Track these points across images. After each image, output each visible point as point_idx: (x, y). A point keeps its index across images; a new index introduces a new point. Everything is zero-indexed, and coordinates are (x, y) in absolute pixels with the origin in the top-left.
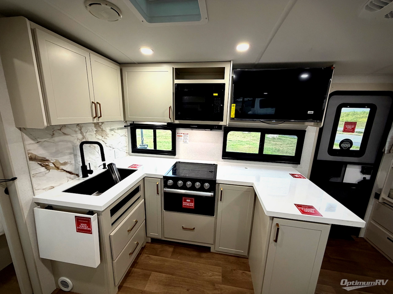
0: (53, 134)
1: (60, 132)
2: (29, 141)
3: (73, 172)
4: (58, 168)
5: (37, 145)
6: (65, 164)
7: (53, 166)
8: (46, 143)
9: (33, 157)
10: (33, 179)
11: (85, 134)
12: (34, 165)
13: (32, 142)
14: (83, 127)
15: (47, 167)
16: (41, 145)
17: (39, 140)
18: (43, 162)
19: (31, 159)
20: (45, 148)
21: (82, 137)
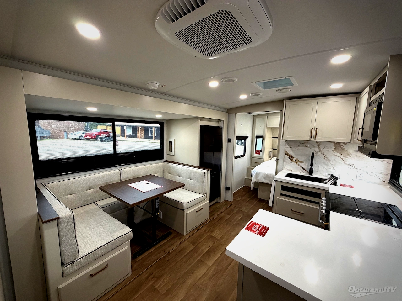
0: (299, 145)
1: (303, 145)
2: (287, 146)
3: (305, 169)
4: (297, 163)
5: (290, 149)
6: (302, 162)
7: (295, 161)
8: (294, 149)
9: (287, 153)
10: (284, 163)
11: (322, 149)
12: (287, 157)
13: (288, 147)
14: (321, 144)
15: (292, 160)
16: (291, 149)
17: (291, 147)
18: (291, 157)
19: (286, 154)
20: (293, 151)
21: (319, 150)
